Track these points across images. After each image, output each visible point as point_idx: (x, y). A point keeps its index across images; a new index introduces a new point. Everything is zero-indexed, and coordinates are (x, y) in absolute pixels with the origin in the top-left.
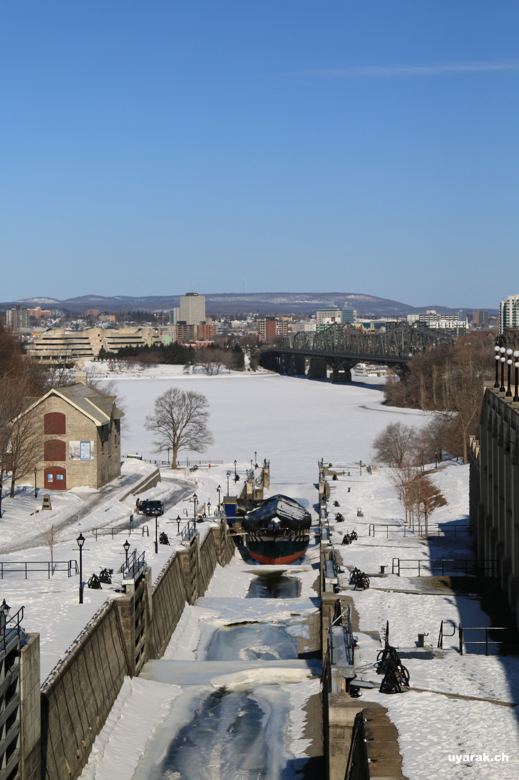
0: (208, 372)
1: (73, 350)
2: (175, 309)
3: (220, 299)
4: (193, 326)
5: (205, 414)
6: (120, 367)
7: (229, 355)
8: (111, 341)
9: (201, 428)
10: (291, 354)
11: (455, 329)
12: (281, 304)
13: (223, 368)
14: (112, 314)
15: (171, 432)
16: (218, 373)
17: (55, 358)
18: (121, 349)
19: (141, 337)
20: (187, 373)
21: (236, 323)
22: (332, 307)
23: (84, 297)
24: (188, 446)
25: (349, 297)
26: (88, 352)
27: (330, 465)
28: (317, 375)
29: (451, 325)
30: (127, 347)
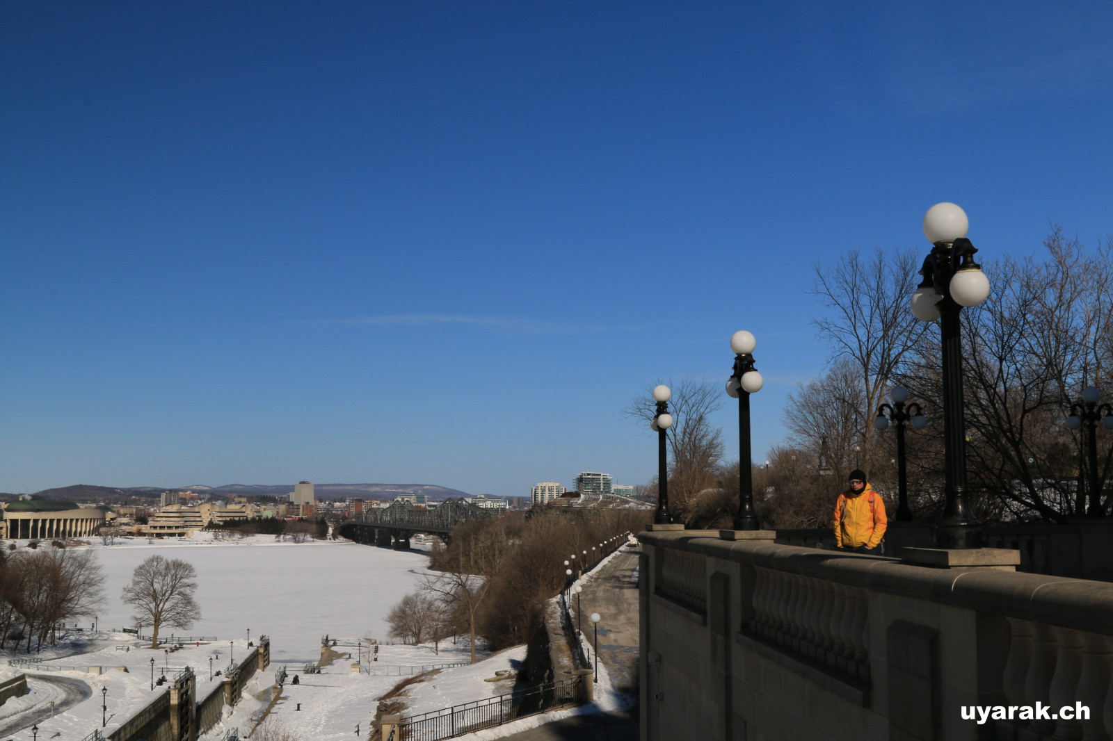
0: (296, 540)
1: (186, 521)
2: (291, 494)
3: (331, 488)
4: (299, 505)
5: (192, 586)
6: (223, 536)
7: (314, 527)
8: (219, 514)
9: (188, 601)
10: (364, 526)
11: (498, 508)
12: (376, 492)
13: (308, 537)
14: (244, 497)
15: (153, 606)
16: (304, 541)
17: (169, 527)
18: (225, 522)
19: (244, 512)
20: (279, 541)
21: (337, 504)
22: (409, 493)
23: (232, 485)
24: (172, 622)
25: (425, 487)
26: (199, 524)
27: (335, 644)
28: (384, 544)
29: (495, 505)
30: (231, 520)
